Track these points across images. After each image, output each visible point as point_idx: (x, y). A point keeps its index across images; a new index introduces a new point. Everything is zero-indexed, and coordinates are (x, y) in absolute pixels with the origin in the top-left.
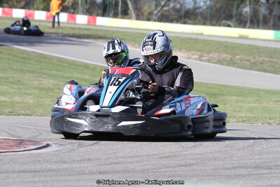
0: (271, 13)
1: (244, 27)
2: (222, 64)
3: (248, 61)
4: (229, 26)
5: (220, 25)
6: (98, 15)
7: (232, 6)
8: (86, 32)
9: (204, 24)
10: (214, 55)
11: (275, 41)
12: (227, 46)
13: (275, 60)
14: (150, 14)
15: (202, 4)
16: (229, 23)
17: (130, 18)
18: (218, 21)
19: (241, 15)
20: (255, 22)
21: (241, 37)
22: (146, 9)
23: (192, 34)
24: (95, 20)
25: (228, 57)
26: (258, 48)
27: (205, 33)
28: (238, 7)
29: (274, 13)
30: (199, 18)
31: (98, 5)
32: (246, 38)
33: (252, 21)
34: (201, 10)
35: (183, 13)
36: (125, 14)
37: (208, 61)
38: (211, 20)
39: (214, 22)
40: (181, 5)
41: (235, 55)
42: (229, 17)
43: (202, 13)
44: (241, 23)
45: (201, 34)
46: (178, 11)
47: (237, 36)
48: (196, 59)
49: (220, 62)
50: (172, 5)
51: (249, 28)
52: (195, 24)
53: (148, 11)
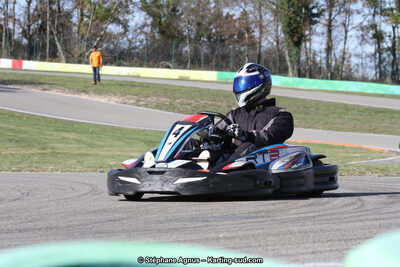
0: (213, 52)
1: (185, 68)
2: (161, 109)
3: (189, 105)
4: (168, 67)
5: (158, 67)
6: (23, 59)
7: (171, 45)
8: (11, 78)
9: (141, 66)
10: (153, 99)
11: (218, 82)
12: (165, 89)
13: (219, 104)
14: (81, 55)
15: (138, 44)
16: (168, 63)
17: (59, 61)
18: (155, 62)
19: (181, 55)
20: (196, 62)
21: (181, 79)
22: (77, 51)
23: (128, 76)
24: (21, 64)
25: (167, 101)
26: (200, 90)
27: (142, 75)
28: (177, 47)
29: (216, 52)
30: (135, 59)
31: (24, 48)
32: (187, 79)
33: (192, 62)
34: (137, 50)
35: (117, 54)
36: (53, 56)
37: (146, 106)
38: (148, 61)
39: (151, 64)
40: (116, 46)
41: (175, 98)
42: (168, 57)
43: (138, 54)
44: (182, 64)
45: (138, 77)
46: (111, 52)
47: (177, 77)
48: (132, 104)
49: (159, 107)
50: (105, 46)
51: (190, 69)
52: (131, 66)
53: (79, 52)
